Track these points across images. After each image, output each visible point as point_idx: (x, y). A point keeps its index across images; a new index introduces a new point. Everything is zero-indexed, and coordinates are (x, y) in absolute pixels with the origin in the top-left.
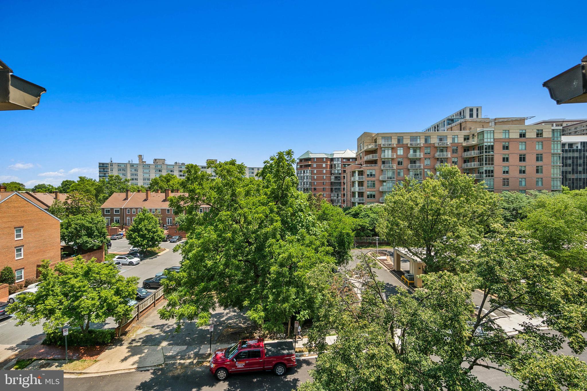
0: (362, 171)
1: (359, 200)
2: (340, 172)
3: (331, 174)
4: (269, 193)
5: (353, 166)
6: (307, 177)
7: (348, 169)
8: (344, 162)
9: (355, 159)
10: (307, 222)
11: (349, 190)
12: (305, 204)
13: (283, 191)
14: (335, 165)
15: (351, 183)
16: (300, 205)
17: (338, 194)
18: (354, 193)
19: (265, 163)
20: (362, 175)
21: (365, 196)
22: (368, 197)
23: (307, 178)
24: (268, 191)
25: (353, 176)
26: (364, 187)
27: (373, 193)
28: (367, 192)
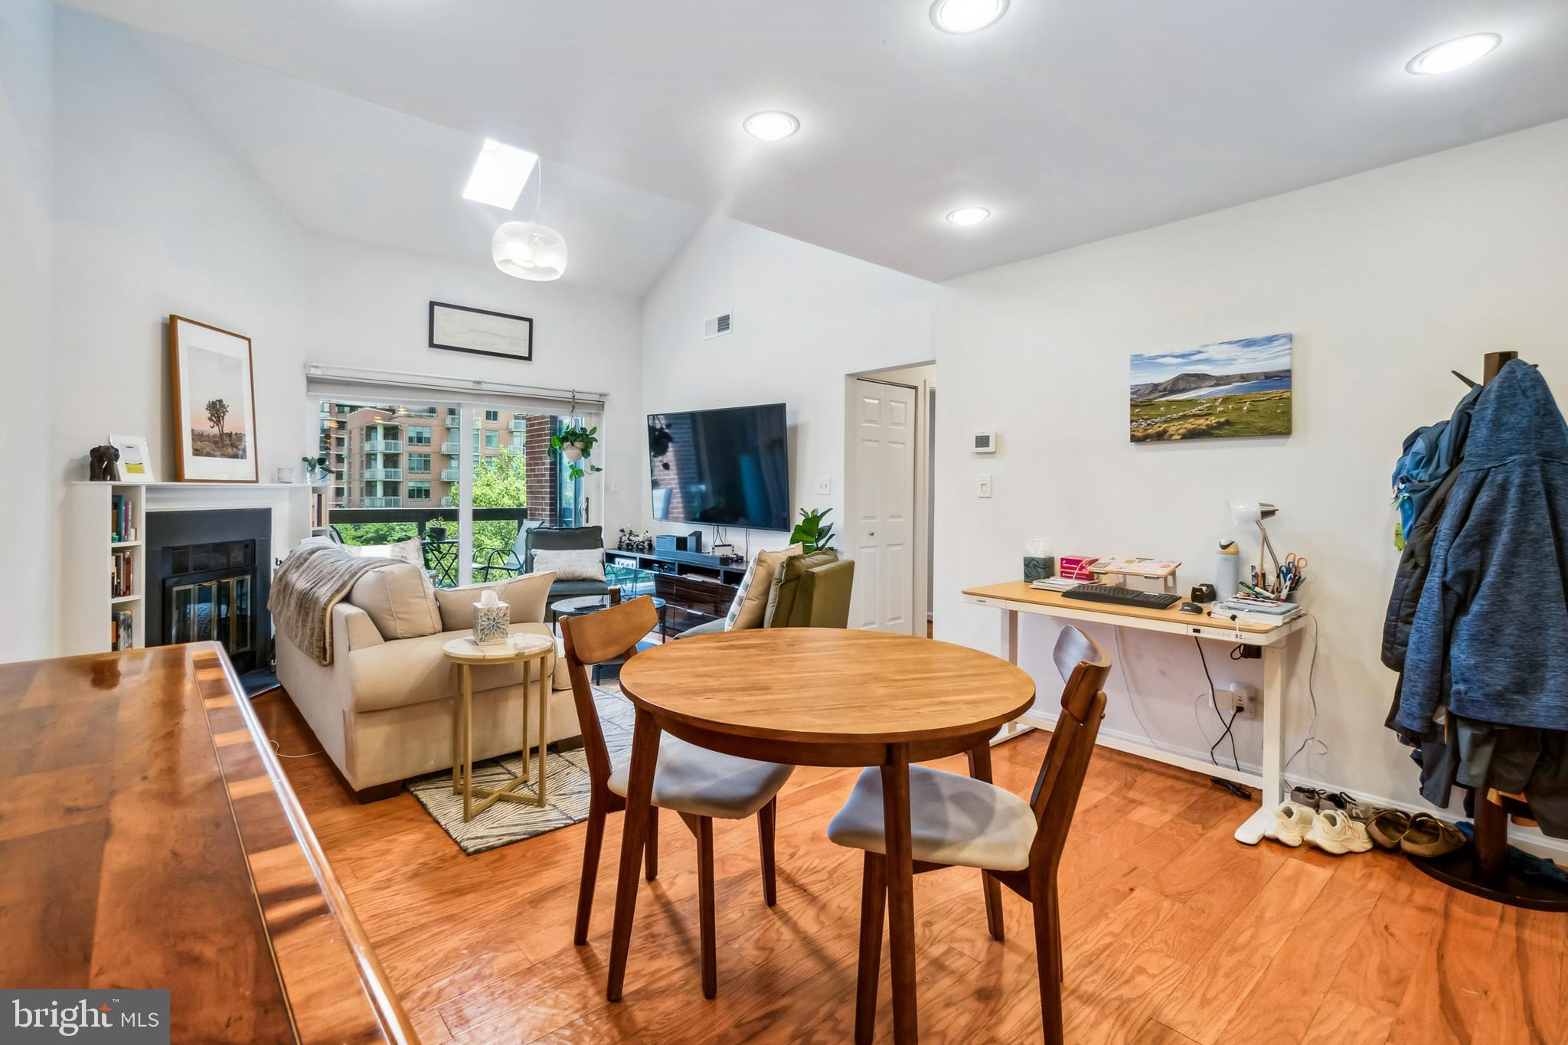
0: (395, 428)
1: (387, 501)
7: (356, 420)
11: (357, 476)
15: (363, 459)
18: (370, 485)
20: (395, 437)
21: (403, 490)
22: (411, 495)
25: (368, 438)
26: (400, 470)
27: (426, 486)
28: (408, 484)
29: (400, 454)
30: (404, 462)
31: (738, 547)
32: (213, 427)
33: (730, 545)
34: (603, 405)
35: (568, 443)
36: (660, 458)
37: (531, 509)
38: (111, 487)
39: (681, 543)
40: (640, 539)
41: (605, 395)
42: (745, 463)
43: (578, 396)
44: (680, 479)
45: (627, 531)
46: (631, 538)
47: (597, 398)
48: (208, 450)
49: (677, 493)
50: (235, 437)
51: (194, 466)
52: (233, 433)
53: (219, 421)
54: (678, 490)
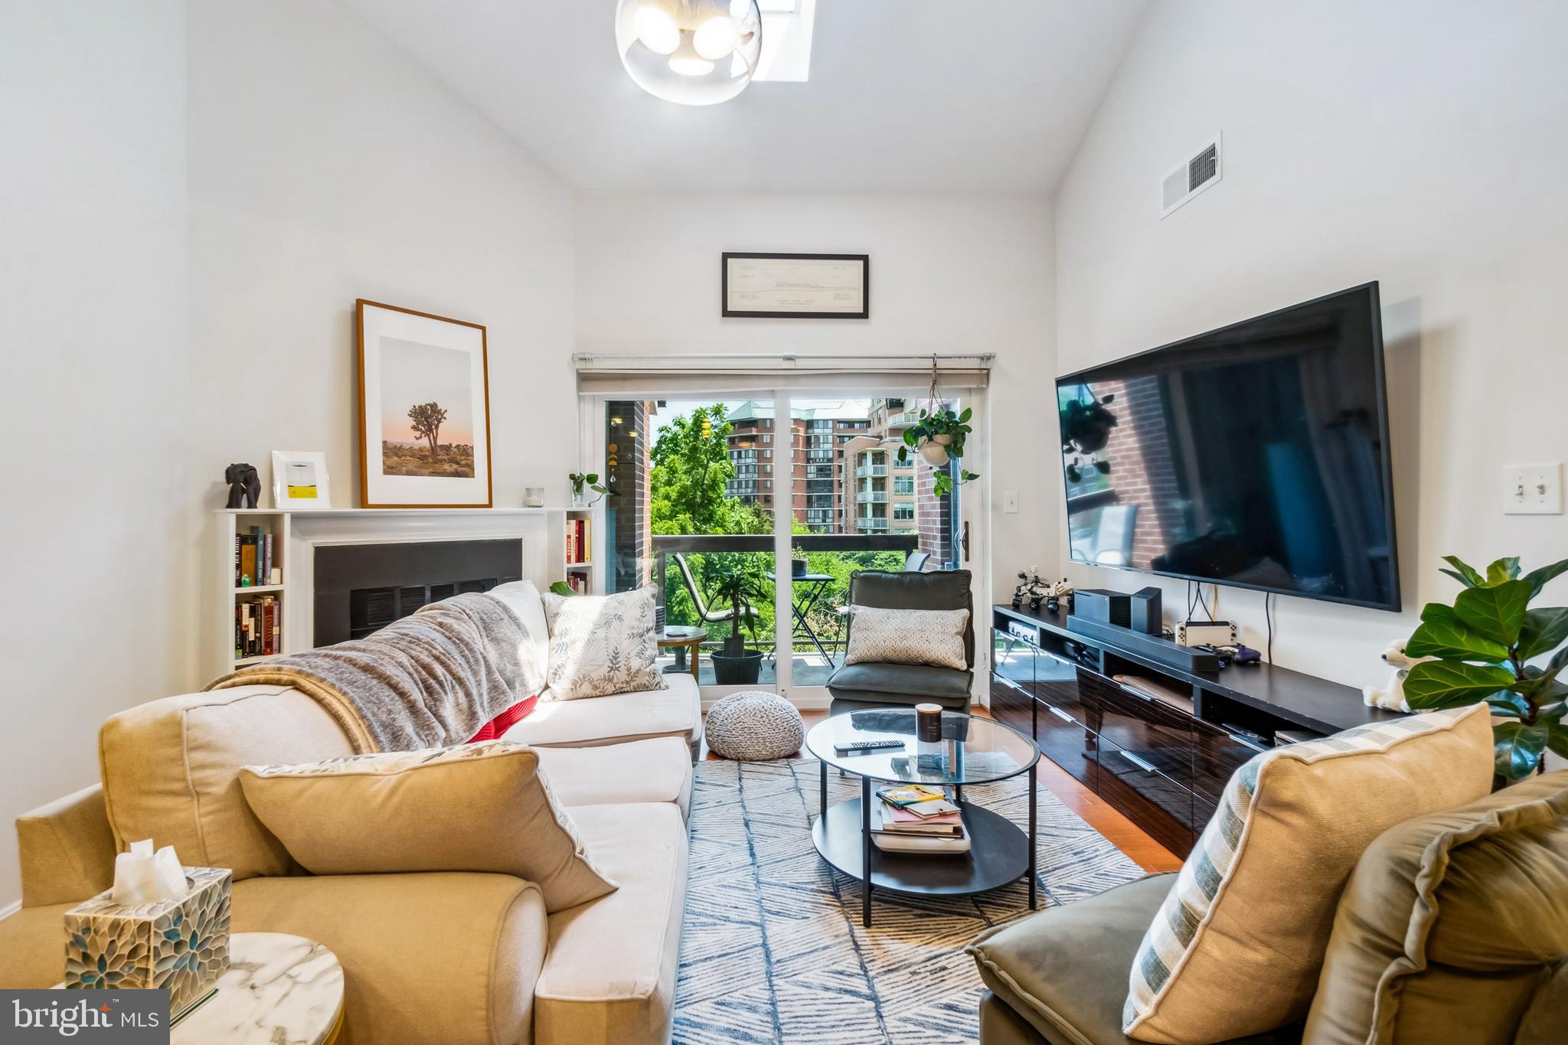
0: (882, 453)
1: (876, 525)
2: (830, 455)
3: (808, 460)
4: (674, 496)
5: (860, 441)
6: (747, 467)
7: (851, 448)
8: (839, 430)
9: (867, 423)
10: (755, 560)
11: (852, 500)
12: (749, 521)
13: (703, 491)
14: (817, 437)
15: (857, 483)
16: (738, 523)
17: (824, 512)
18: (862, 508)
19: (661, 430)
20: (882, 462)
21: (890, 513)
22: (897, 517)
23: (747, 471)
24: (673, 492)
25: (860, 464)
26: (886, 492)
27: (908, 507)
28: (894, 504)
29: (886, 477)
30: (890, 484)
31: (1248, 630)
32: (421, 437)
33: (1226, 624)
34: (988, 375)
35: (925, 437)
36: (1093, 455)
37: (923, 536)
38: (235, 515)
39: (1120, 609)
40: (1052, 592)
41: (989, 358)
42: (1279, 459)
43: (941, 364)
44: (1154, 489)
45: (1031, 577)
46: (1034, 589)
47: (975, 363)
48: (410, 467)
49: (1149, 512)
50: (456, 450)
51: (383, 487)
52: (453, 446)
53: (431, 430)
54: (1152, 508)
